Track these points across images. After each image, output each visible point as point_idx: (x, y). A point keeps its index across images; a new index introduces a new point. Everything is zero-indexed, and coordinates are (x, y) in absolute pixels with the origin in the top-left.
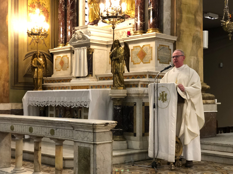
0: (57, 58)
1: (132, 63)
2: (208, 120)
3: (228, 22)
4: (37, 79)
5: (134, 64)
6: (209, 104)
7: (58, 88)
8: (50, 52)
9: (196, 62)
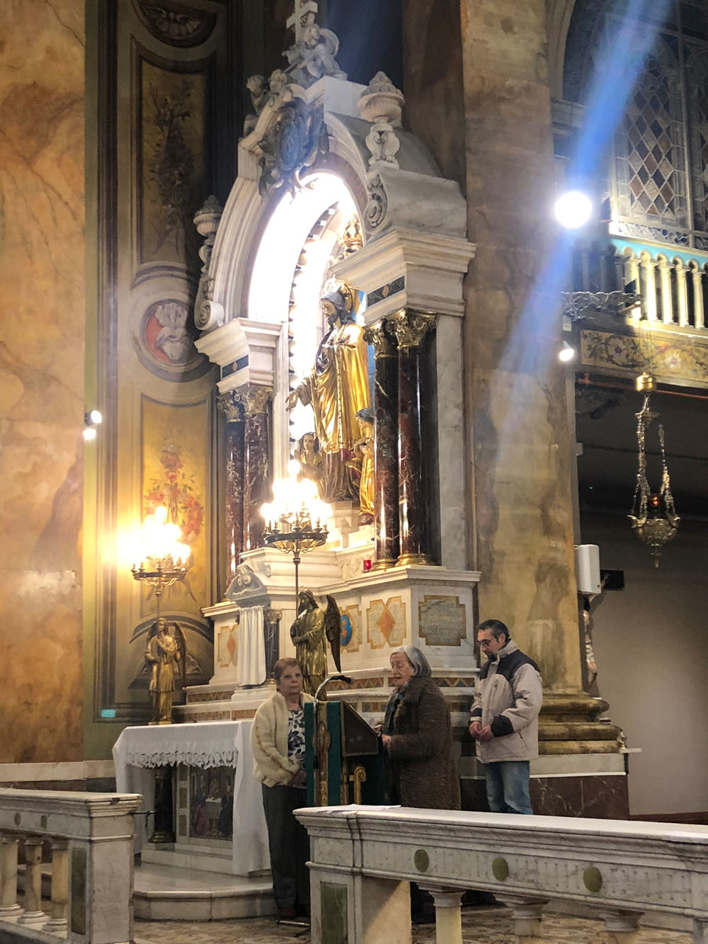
0: (221, 631)
1: (369, 644)
2: (592, 799)
4: (158, 694)
5: (373, 647)
6: (595, 752)
7: (206, 715)
8: (206, 615)
9: (553, 637)
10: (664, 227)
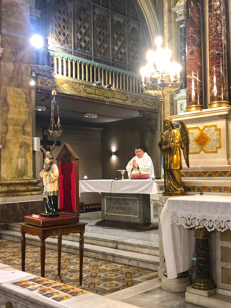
2: (33, 207)
3: (52, 131)
6: (35, 195)
10: (65, 48)
